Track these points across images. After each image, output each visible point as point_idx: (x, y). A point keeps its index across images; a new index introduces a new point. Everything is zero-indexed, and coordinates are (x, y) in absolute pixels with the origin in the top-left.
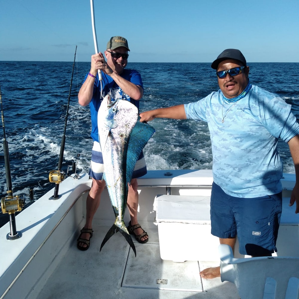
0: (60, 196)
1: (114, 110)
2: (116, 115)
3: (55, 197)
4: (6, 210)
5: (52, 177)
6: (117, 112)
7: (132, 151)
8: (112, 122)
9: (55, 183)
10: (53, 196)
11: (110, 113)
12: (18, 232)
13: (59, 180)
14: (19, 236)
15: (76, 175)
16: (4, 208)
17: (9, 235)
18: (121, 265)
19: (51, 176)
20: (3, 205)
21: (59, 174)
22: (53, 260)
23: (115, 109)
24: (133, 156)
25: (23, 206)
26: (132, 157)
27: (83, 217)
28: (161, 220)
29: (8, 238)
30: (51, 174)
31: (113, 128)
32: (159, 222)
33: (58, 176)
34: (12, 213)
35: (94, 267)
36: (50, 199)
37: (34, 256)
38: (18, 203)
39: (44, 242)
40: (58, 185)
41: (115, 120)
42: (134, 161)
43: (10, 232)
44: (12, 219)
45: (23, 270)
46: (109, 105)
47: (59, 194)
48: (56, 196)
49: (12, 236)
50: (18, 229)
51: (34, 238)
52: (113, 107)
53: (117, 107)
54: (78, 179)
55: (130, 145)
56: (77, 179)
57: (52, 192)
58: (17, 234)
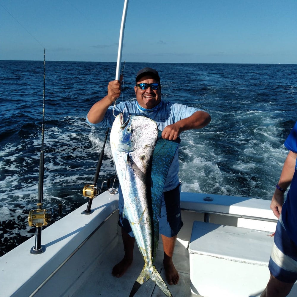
0: (93, 211)
1: (128, 130)
2: (132, 135)
3: (87, 212)
4: (32, 223)
5: (86, 192)
6: (132, 131)
7: (157, 174)
8: (128, 144)
9: (89, 197)
10: (85, 211)
11: (124, 135)
12: (43, 246)
13: (93, 196)
14: (43, 251)
15: (112, 190)
16: (30, 221)
17: (33, 249)
18: (147, 292)
19: (85, 190)
20: (30, 218)
21: (92, 189)
22: (79, 277)
23: (130, 128)
24: (159, 179)
25: (49, 220)
26: (157, 181)
27: (117, 233)
28: (194, 251)
29: (32, 252)
30: (86, 188)
31: (131, 152)
32: (191, 252)
33: (92, 190)
34: (39, 226)
35: (119, 290)
36: (82, 213)
37: (54, 274)
38: (44, 217)
39: (68, 259)
40: (91, 200)
41: (132, 141)
42: (161, 185)
43: (35, 245)
44: (38, 233)
45: (39, 288)
46: (122, 126)
47: (92, 209)
48: (89, 211)
49: (36, 250)
50: (42, 243)
51: (55, 255)
52: (128, 127)
53: (132, 126)
54: (115, 194)
55: (154, 167)
56: (113, 195)
57: (84, 207)
58: (42, 248)
